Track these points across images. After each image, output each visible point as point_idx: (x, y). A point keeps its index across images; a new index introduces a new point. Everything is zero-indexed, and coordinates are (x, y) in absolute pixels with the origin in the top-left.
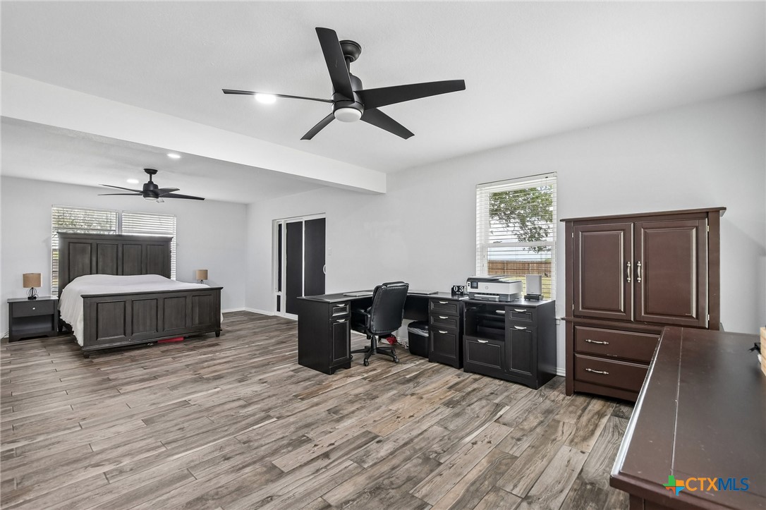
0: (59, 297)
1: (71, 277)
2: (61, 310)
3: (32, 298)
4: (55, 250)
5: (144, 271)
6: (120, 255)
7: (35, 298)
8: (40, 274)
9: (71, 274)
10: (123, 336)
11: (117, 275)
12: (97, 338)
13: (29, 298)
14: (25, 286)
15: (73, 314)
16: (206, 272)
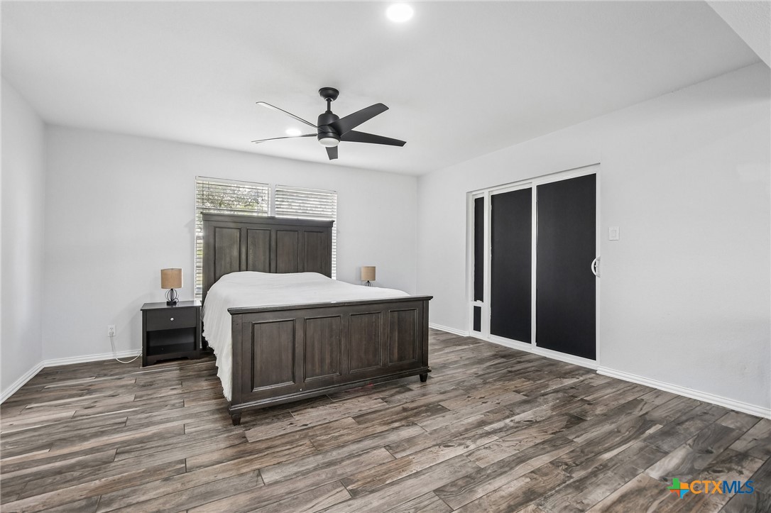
0: (203, 302)
1: (217, 275)
2: (204, 321)
3: (172, 303)
4: (198, 238)
5: (300, 267)
6: (273, 243)
7: (175, 303)
8: (180, 270)
9: (218, 272)
10: (291, 383)
11: (270, 272)
12: (252, 389)
13: (168, 303)
14: (163, 287)
15: (219, 334)
16: (372, 270)
